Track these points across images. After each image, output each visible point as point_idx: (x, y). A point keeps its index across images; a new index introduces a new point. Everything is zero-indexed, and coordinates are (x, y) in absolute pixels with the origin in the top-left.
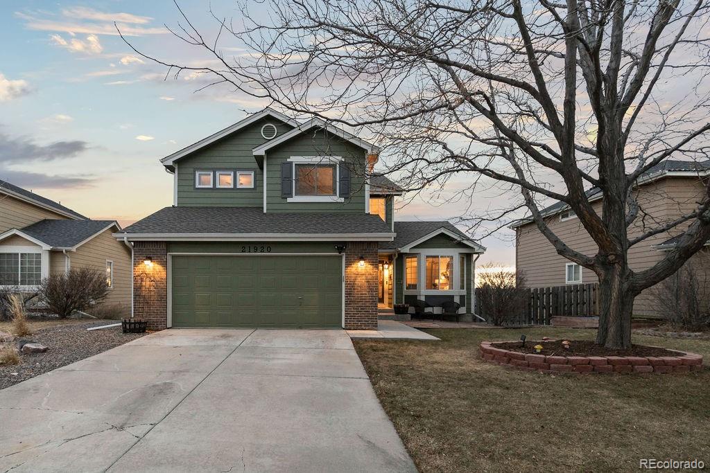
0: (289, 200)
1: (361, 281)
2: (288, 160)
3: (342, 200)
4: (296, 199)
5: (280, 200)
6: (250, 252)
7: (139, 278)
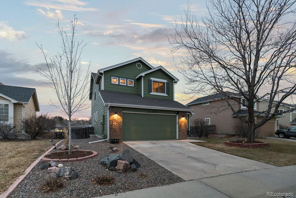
0: (151, 93)
1: (183, 124)
2: (150, 79)
3: (167, 95)
4: (152, 93)
5: (148, 93)
6: (150, 113)
7: (111, 121)
